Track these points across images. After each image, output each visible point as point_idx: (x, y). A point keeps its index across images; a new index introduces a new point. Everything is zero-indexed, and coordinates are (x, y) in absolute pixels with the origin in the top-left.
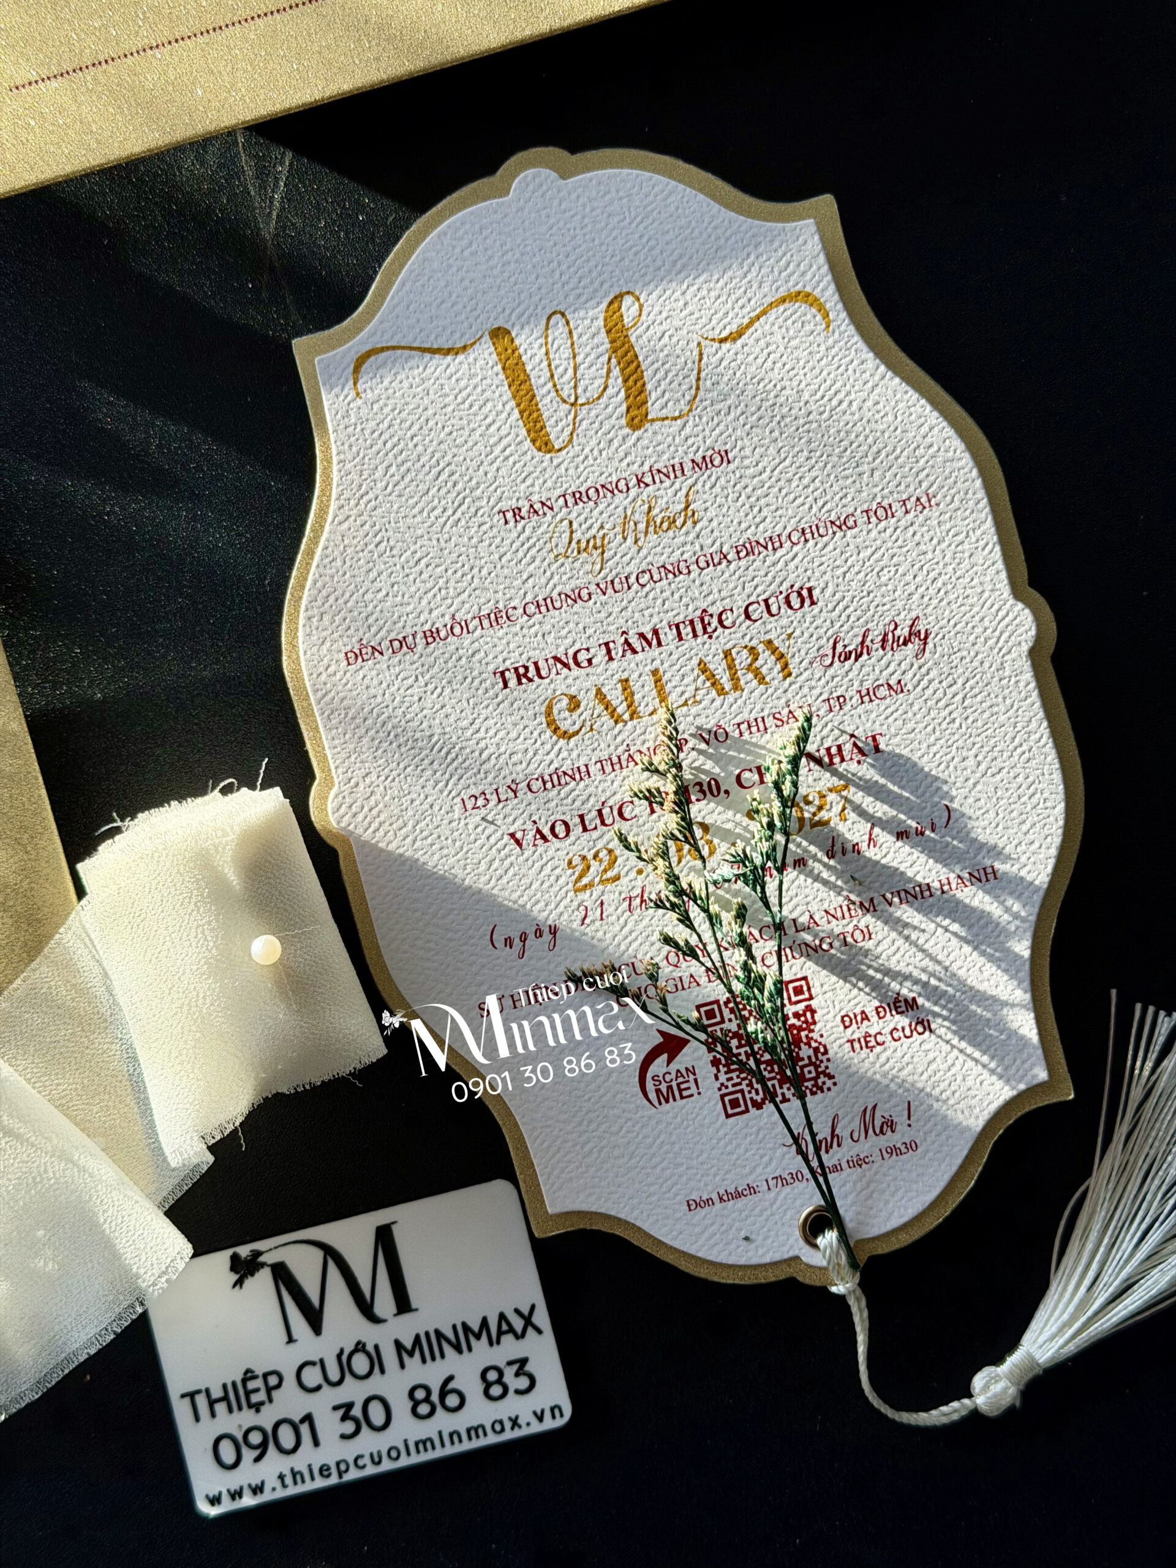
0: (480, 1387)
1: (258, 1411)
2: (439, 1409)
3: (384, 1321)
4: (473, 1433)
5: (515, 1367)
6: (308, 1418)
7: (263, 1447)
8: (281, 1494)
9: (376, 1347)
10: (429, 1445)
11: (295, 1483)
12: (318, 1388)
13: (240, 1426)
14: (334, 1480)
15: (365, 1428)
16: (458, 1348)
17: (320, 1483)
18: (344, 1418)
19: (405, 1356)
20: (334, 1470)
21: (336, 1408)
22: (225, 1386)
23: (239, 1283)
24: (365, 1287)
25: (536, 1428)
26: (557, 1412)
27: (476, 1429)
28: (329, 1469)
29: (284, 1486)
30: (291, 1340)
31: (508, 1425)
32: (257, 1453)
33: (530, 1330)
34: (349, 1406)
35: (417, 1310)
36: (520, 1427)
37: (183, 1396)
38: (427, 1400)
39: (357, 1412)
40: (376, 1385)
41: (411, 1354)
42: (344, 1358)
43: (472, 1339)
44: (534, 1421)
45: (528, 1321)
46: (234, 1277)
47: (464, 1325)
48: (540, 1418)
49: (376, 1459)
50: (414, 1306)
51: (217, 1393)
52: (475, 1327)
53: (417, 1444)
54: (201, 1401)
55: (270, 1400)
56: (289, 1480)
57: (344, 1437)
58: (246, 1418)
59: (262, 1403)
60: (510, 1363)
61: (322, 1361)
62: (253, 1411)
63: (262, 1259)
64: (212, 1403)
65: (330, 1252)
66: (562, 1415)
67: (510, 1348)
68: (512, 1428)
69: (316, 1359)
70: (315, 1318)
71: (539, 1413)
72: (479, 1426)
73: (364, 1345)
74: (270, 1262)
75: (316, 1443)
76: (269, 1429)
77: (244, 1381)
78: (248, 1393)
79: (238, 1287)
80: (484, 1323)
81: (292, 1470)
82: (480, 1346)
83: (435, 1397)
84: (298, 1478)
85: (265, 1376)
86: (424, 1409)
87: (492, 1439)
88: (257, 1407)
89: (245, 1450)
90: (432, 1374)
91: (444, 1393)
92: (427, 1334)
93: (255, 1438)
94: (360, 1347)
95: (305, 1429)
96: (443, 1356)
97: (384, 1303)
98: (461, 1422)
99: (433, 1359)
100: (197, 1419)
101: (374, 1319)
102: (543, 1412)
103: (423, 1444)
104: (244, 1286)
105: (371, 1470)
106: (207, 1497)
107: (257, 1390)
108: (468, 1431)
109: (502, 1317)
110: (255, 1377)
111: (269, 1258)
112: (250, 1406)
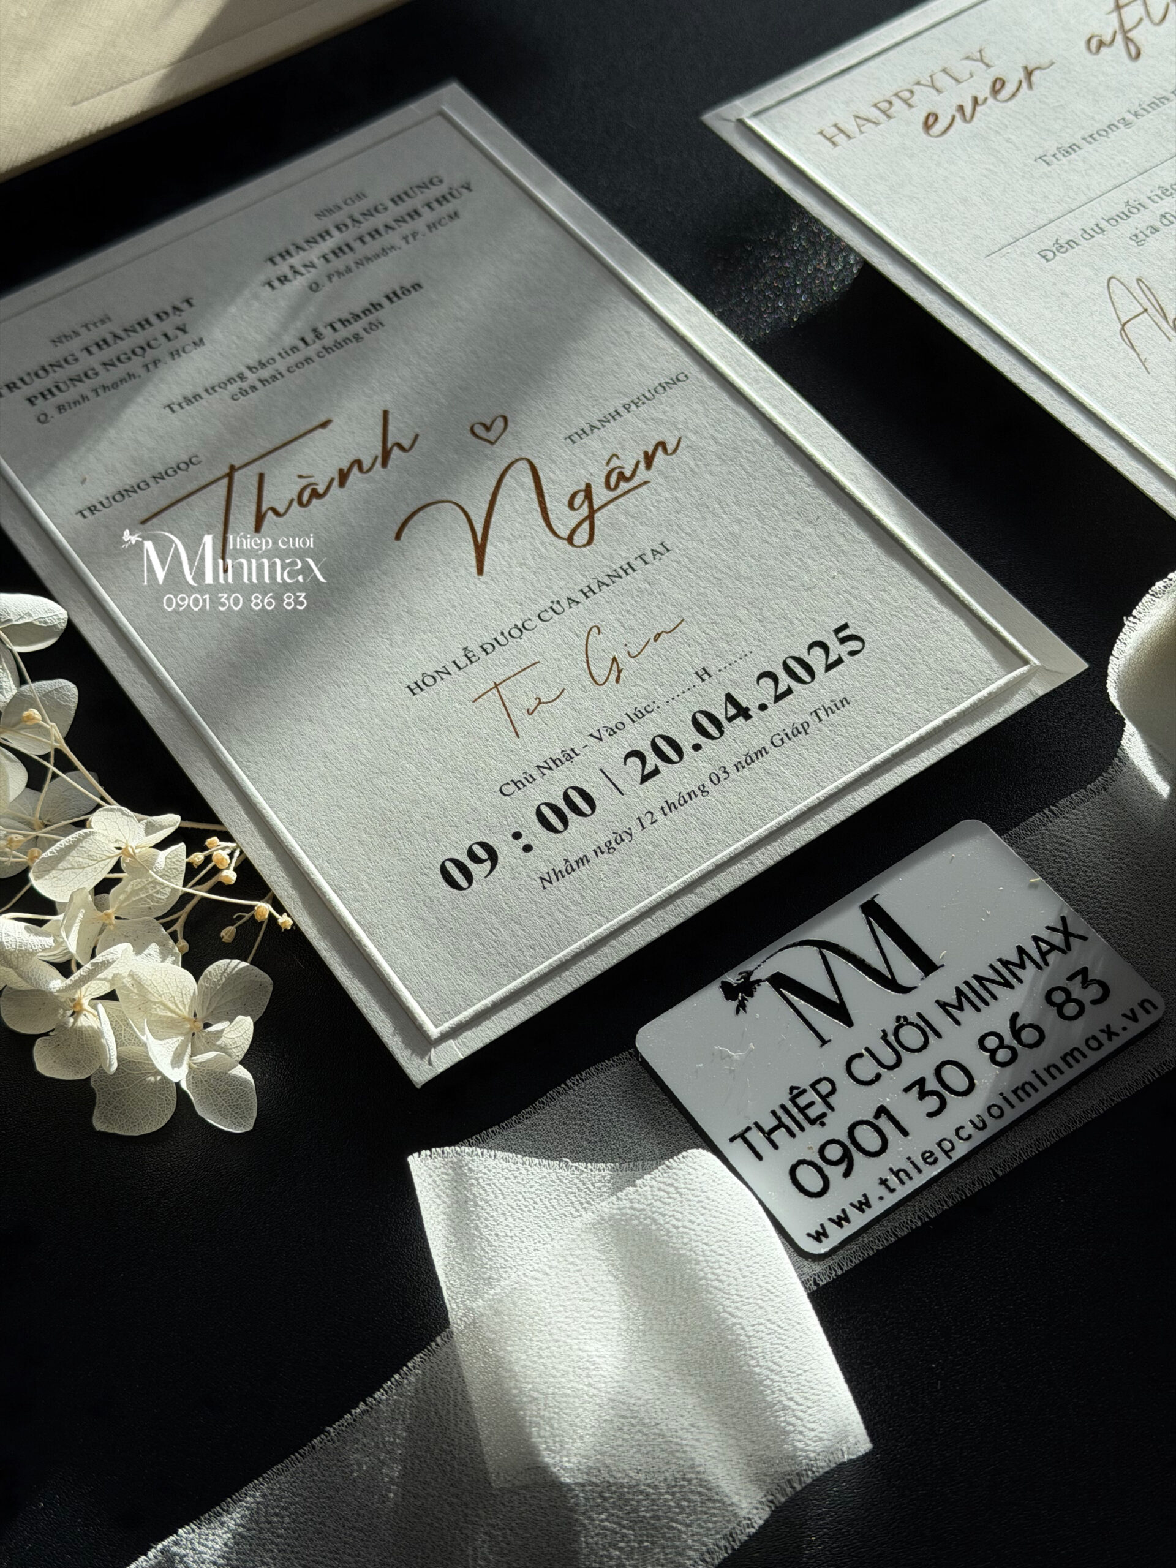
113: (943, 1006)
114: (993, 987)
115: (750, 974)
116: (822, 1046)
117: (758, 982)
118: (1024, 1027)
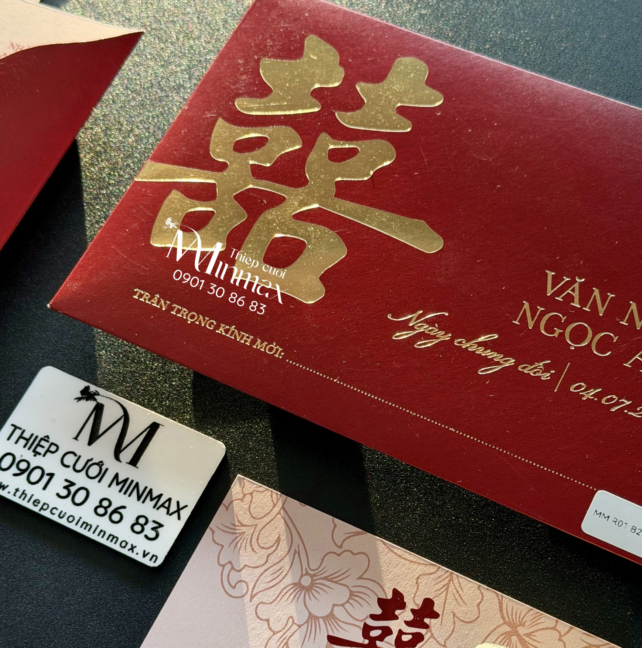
1: (35, 455)
2: (107, 515)
3: (120, 462)
4: (111, 537)
5: (156, 525)
6: (51, 475)
7: (23, 471)
8: (10, 497)
9: (107, 470)
10: (88, 527)
11: (20, 497)
12: (68, 466)
14: (36, 509)
16: (139, 498)
17: (30, 506)
18: (66, 487)
19: (115, 482)
20: (40, 506)
21: (66, 480)
22: (32, 435)
23: (79, 399)
24: (127, 441)
25: (140, 558)
26: (154, 558)
27: (114, 537)
28: (39, 503)
29: (14, 495)
30: (76, 438)
31: (129, 546)
32: (18, 472)
33: (176, 514)
34: (73, 484)
35: (138, 468)
36: (133, 552)
37: (13, 425)
38: (106, 508)
39: (73, 489)
40: (91, 485)
41: (118, 484)
42: (90, 463)
43: (149, 498)
44: (141, 554)
45: (178, 510)
46: (79, 395)
48: (145, 555)
49: (61, 516)
50: (138, 466)
51: (26, 435)
52: (154, 495)
53: (84, 523)
54: (18, 433)
55: (44, 455)
56: (19, 494)
57: (58, 495)
58: (28, 455)
59: (39, 454)
60: (154, 522)
61: (80, 457)
62: (33, 454)
63: (96, 397)
64: (21, 437)
65: (126, 416)
66: (155, 562)
68: (129, 550)
71: (146, 553)
72: (116, 537)
75: (44, 488)
76: (32, 467)
79: (77, 400)
80: (160, 496)
81: (24, 491)
83: (110, 510)
84: (24, 496)
85: (52, 444)
87: (116, 547)
88: (36, 453)
89: (14, 466)
92: (132, 481)
93: (23, 466)
94: (100, 464)
95: (46, 478)
96: (130, 495)
98: (110, 528)
99: (125, 493)
100: (9, 439)
101: (117, 457)
102: (148, 553)
103: (86, 525)
104: (80, 402)
105: (55, 518)
107: (43, 447)
108: (110, 535)
109: (169, 500)
110: (48, 441)
111: (100, 399)
112: (34, 451)
113: (117, 476)
114: (135, 492)
115: (98, 394)
116: (74, 438)
117: (95, 400)
118: (120, 513)
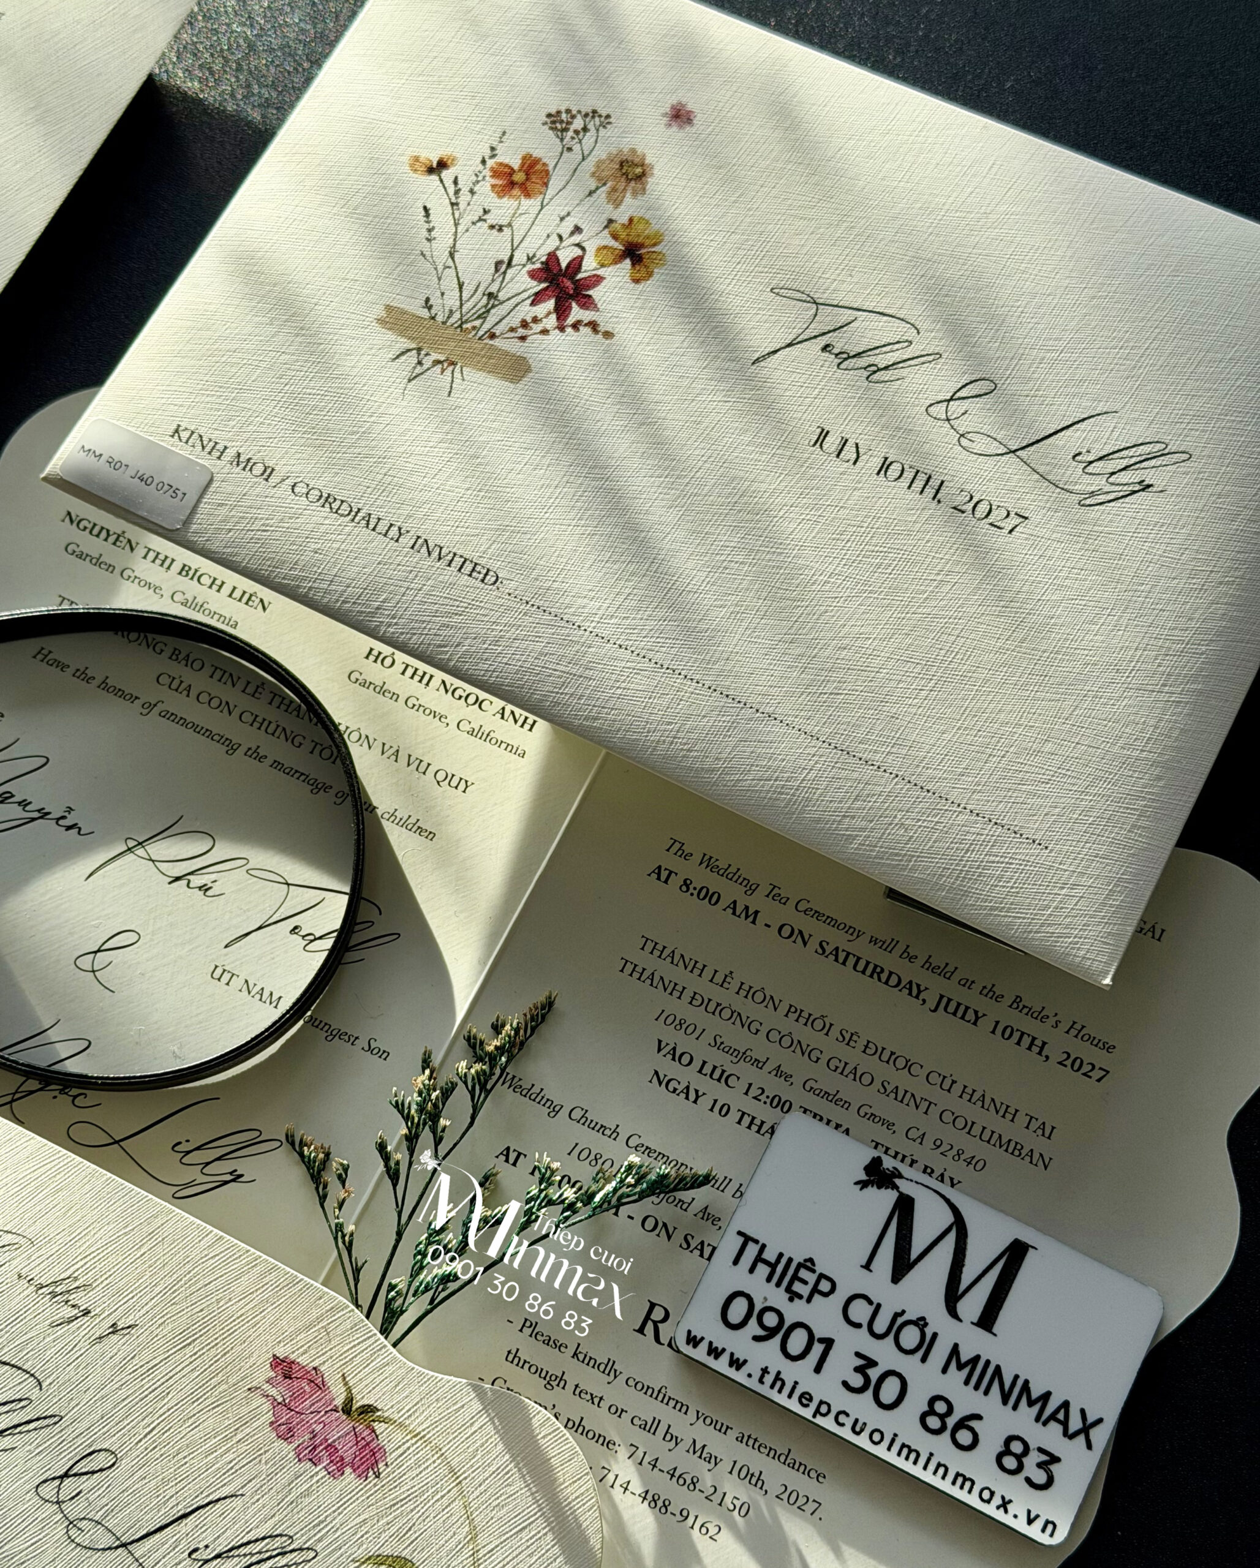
0: (999, 1447)
13: (766, 1299)
15: (870, 1393)
47: (1026, 1382)
67: (1050, 1437)
69: (875, 1302)
70: (902, 1266)
73: (926, 1324)
74: (901, 1190)
77: (800, 1266)
78: (795, 1277)
82: (1027, 1413)
86: (934, 1422)
90: (966, 1400)
91: (961, 1424)
97: (972, 1305)
106: (689, 1332)
